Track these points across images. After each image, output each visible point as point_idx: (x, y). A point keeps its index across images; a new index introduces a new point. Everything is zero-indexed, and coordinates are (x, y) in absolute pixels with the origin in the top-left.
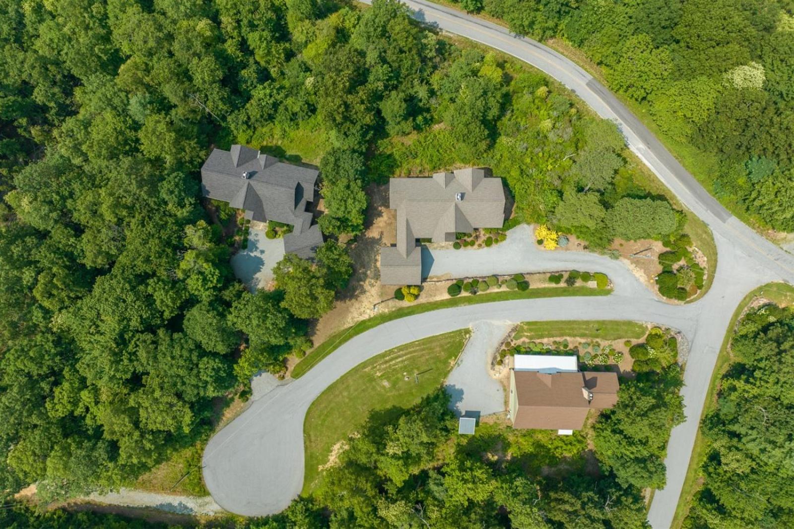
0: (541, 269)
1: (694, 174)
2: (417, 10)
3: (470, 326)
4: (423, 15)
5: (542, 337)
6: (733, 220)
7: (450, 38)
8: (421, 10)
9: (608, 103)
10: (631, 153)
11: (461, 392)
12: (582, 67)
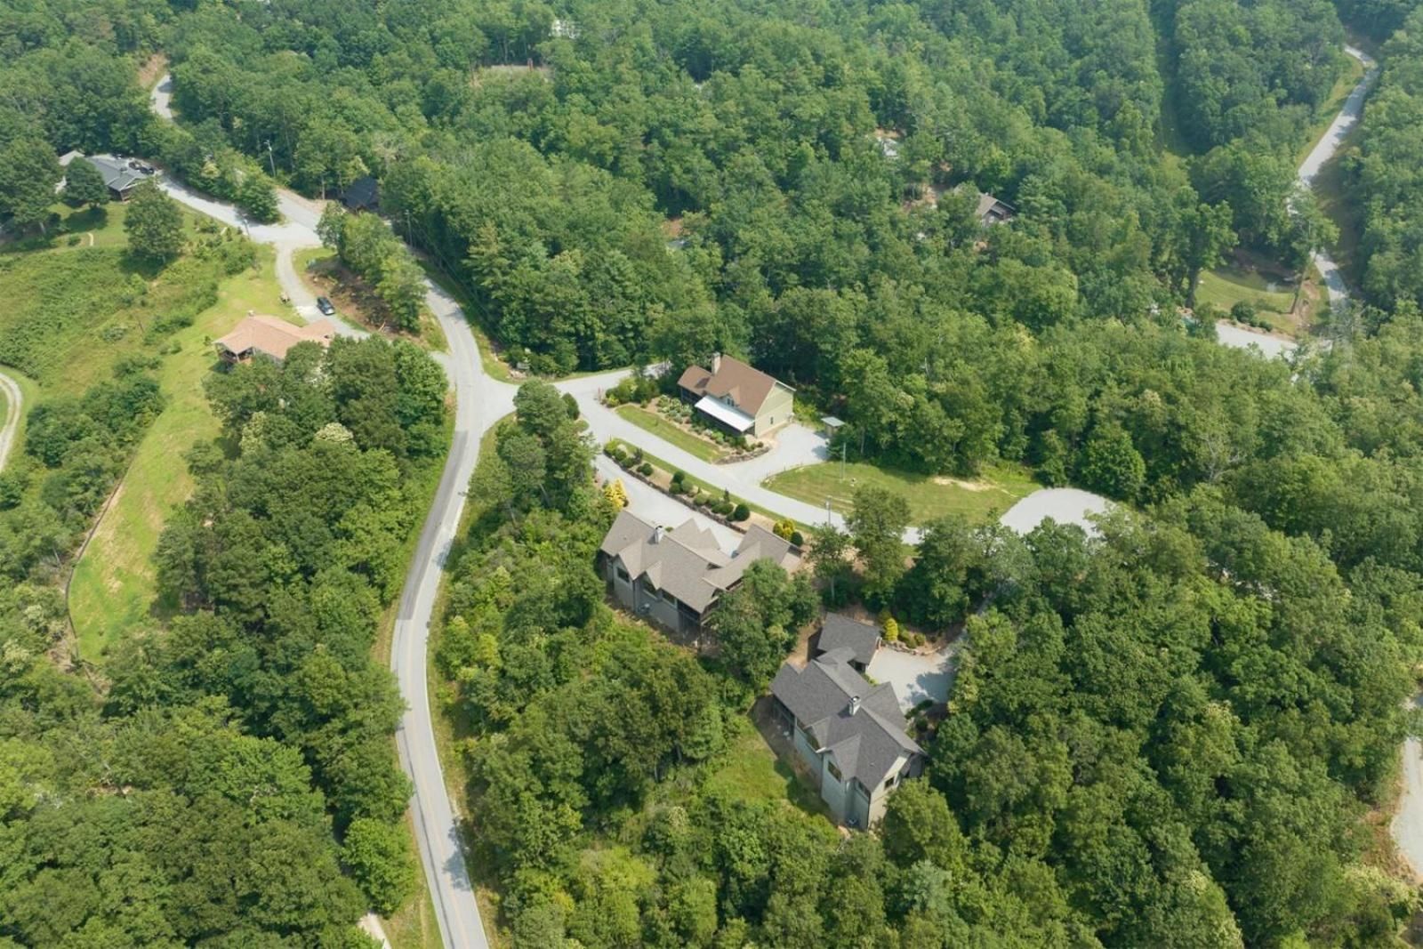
0: (650, 489)
1: (439, 477)
2: (449, 875)
3: (757, 487)
4: (450, 861)
5: (705, 443)
6: (460, 427)
7: (460, 800)
8: (445, 870)
9: (417, 587)
10: (459, 531)
11: (815, 450)
12: (391, 637)
